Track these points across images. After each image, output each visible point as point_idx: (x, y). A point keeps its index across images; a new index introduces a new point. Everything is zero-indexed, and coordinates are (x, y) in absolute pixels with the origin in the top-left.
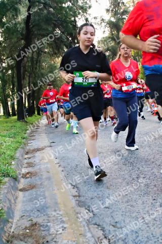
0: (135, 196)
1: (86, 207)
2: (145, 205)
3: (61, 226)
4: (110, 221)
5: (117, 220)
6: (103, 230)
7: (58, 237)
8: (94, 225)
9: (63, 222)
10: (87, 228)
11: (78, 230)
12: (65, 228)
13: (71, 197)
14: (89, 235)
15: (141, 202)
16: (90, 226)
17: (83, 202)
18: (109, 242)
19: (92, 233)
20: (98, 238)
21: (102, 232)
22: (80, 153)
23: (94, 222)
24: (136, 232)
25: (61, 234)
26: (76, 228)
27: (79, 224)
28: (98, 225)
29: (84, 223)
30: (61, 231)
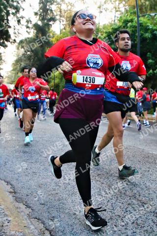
0: (65, 196)
1: (24, 203)
2: (74, 203)
3: (5, 219)
4: (48, 216)
5: (53, 215)
6: (43, 223)
7: (5, 228)
8: (35, 219)
9: (6, 215)
10: (29, 221)
11: (22, 223)
12: (10, 221)
13: (8, 194)
14: (32, 227)
15: (71, 201)
16: (32, 220)
17: (20, 198)
18: (50, 233)
19: (34, 226)
20: (41, 230)
21: (43, 225)
22: (6, 151)
23: (34, 216)
24: (71, 226)
25: (7, 226)
26: (20, 221)
27: (21, 218)
28: (38, 219)
29: (26, 217)
30: (6, 223)
